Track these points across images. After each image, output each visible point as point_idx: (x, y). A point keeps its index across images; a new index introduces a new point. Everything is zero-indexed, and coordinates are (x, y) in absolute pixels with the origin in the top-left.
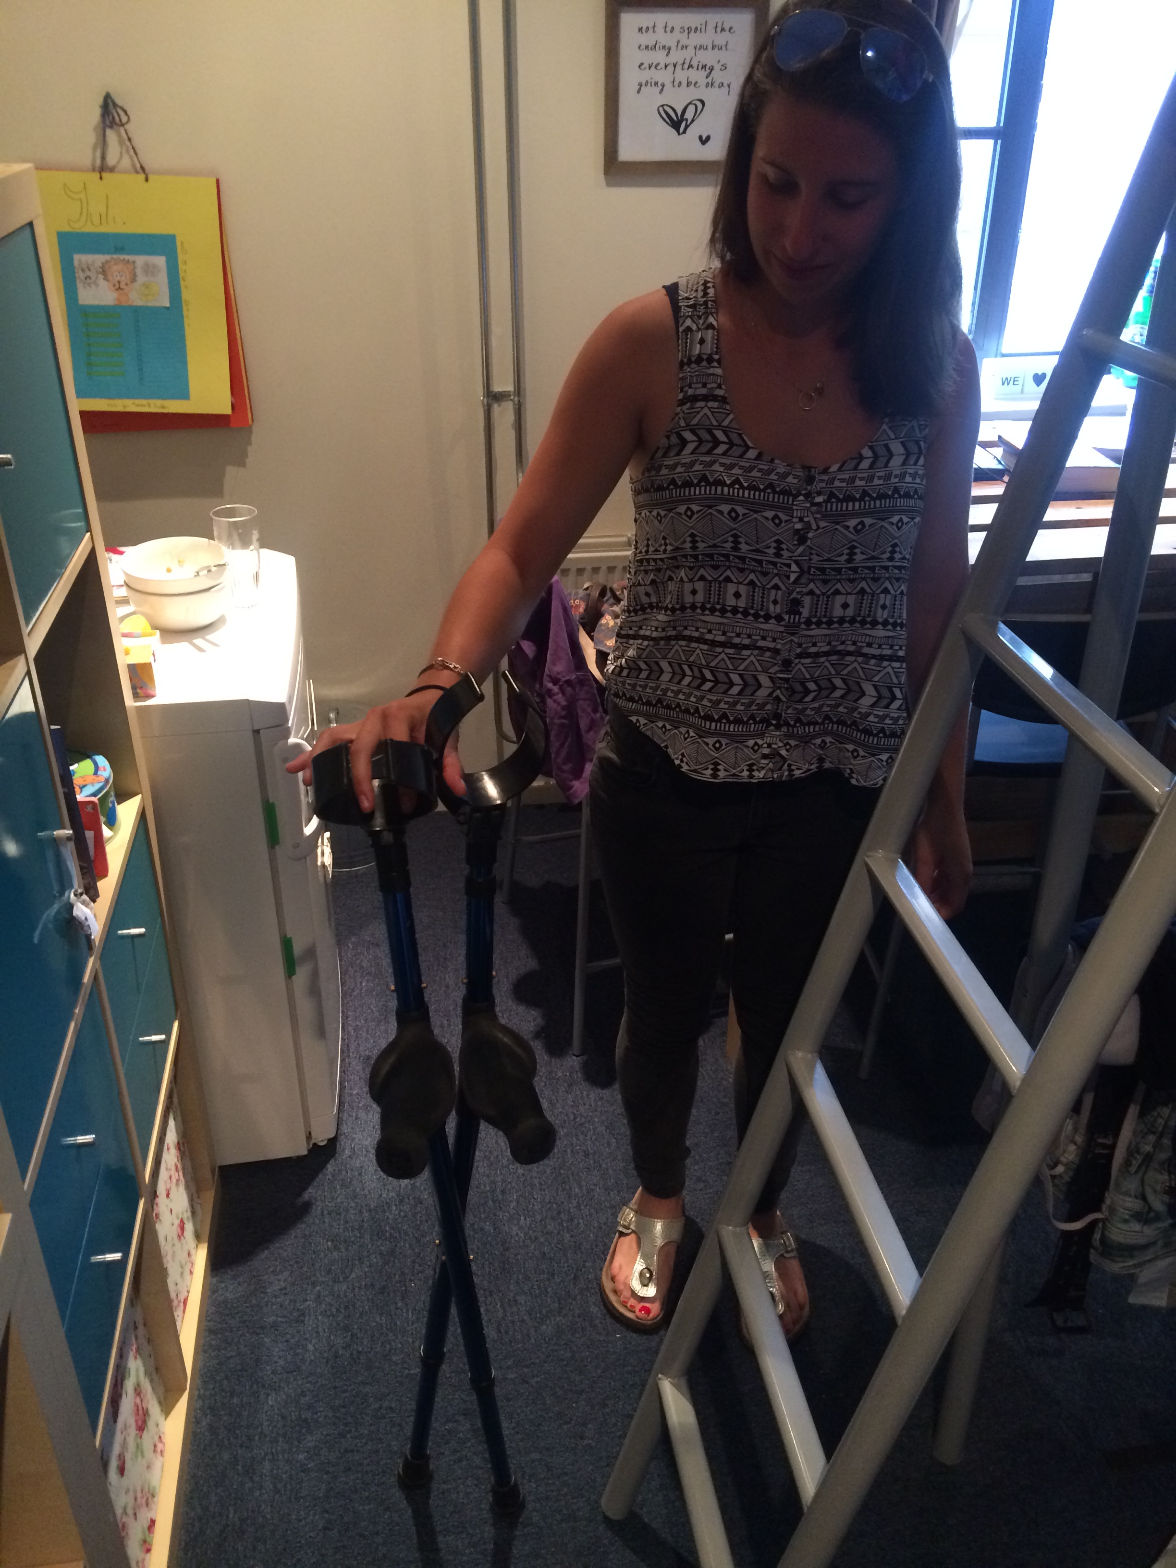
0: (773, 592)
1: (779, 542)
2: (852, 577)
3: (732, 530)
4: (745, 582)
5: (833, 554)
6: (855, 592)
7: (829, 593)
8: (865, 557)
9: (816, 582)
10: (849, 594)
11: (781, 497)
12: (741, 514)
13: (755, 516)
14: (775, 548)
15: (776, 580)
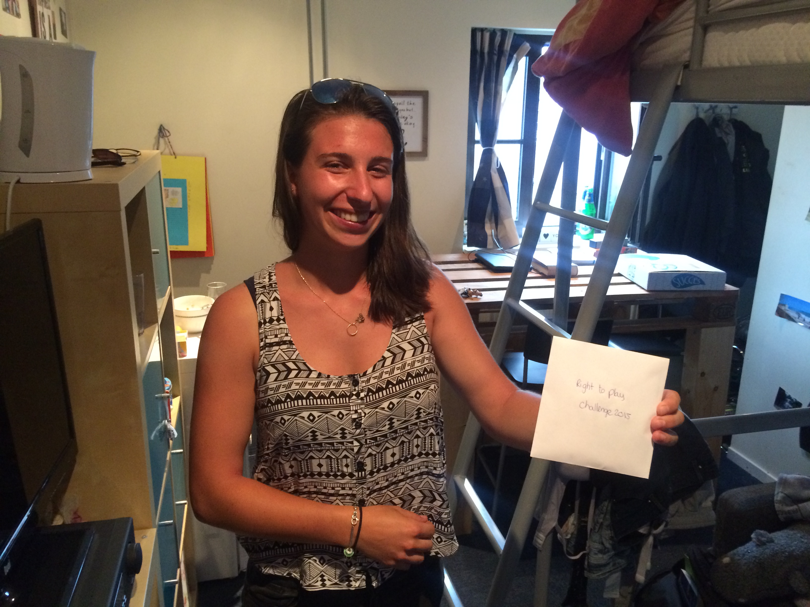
0: (344, 460)
1: (343, 429)
2: (394, 436)
3: (311, 428)
4: (324, 457)
5: (379, 428)
6: (398, 445)
7: (382, 451)
8: (400, 422)
9: (371, 447)
10: (395, 447)
11: (341, 399)
12: (316, 416)
13: (327, 415)
14: (341, 434)
15: (345, 453)
